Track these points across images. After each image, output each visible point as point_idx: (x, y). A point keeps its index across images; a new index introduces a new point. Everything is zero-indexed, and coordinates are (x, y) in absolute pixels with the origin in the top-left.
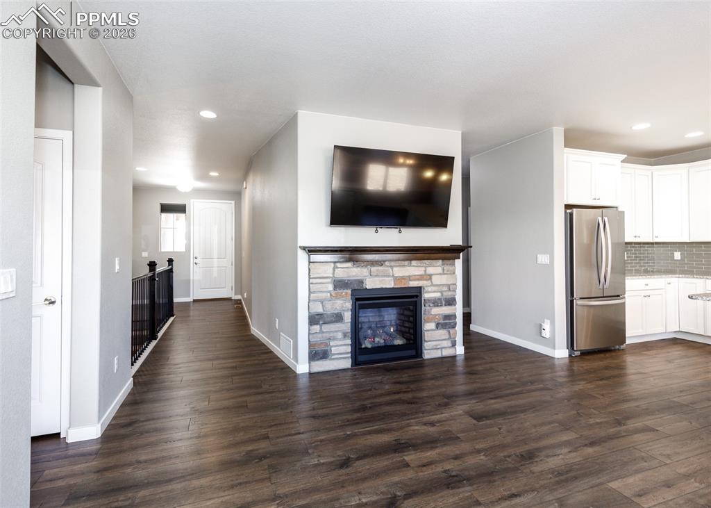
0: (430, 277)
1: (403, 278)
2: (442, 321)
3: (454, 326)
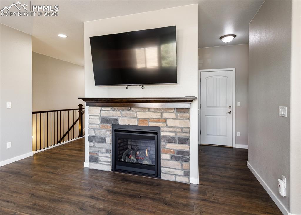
0: (165, 120)
1: (144, 120)
2: (175, 155)
3: (188, 160)
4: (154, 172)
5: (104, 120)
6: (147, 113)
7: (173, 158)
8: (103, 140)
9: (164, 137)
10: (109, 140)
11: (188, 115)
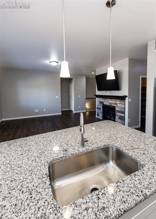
0: (117, 104)
2: (120, 117)
3: (124, 120)
5: (100, 102)
6: (112, 101)
7: (119, 118)
8: (100, 109)
9: (117, 110)
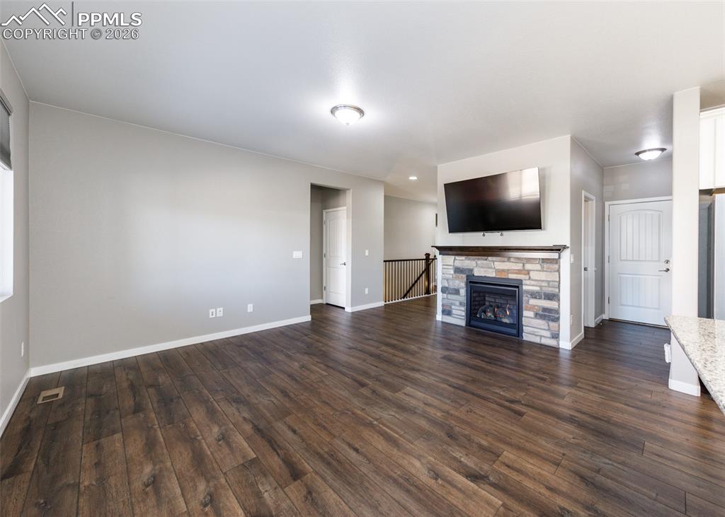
0: (528, 272)
1: (503, 271)
2: (541, 312)
3: (557, 320)
4: (514, 331)
5: (458, 270)
6: (507, 263)
7: (537, 316)
8: (457, 292)
9: (527, 292)
10: (463, 292)
11: (557, 266)
